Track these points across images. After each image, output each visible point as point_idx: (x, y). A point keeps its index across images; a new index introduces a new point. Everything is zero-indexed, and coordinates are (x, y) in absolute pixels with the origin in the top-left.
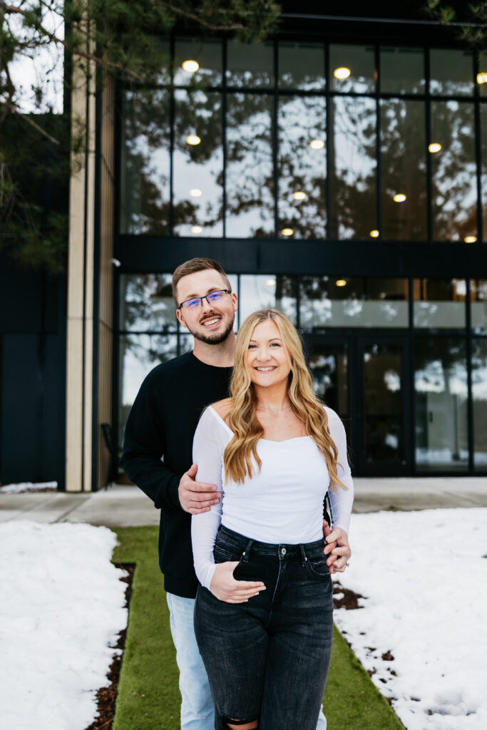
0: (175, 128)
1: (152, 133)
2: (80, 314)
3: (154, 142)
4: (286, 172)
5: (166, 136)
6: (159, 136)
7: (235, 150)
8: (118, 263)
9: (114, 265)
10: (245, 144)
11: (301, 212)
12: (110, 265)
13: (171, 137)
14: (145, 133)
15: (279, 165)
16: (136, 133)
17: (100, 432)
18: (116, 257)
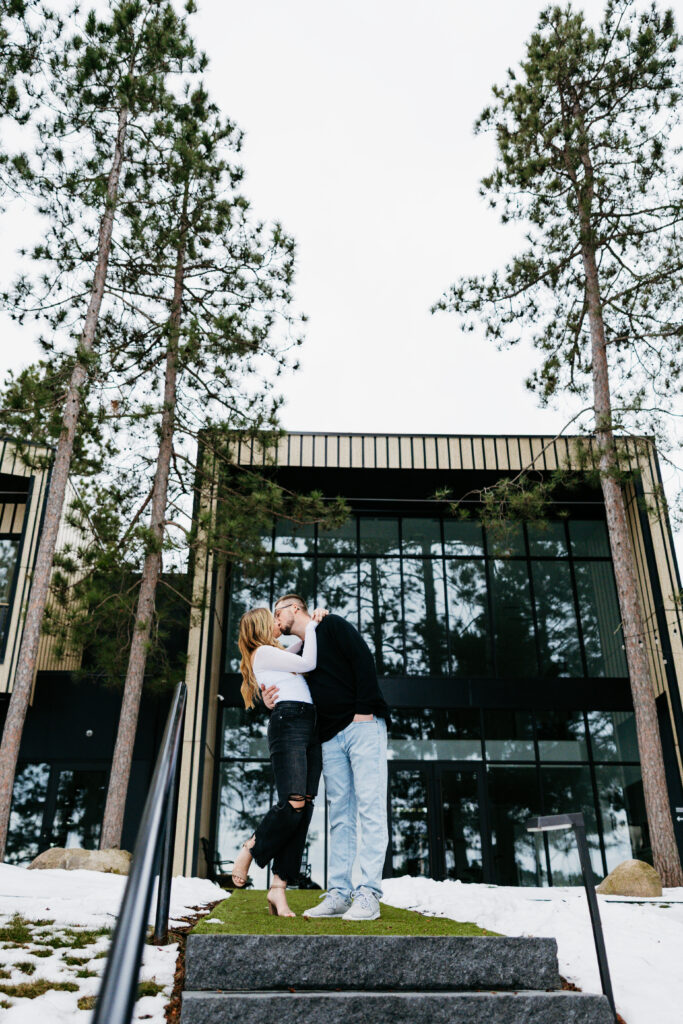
0: (275, 582)
1: (254, 587)
2: (191, 738)
3: (256, 594)
4: (390, 618)
5: (267, 589)
6: (261, 589)
7: (337, 597)
8: (222, 698)
9: (219, 698)
10: (347, 590)
11: (405, 658)
12: (215, 699)
13: (271, 589)
14: (248, 587)
15: (381, 610)
16: (241, 587)
17: (201, 846)
18: (220, 693)
